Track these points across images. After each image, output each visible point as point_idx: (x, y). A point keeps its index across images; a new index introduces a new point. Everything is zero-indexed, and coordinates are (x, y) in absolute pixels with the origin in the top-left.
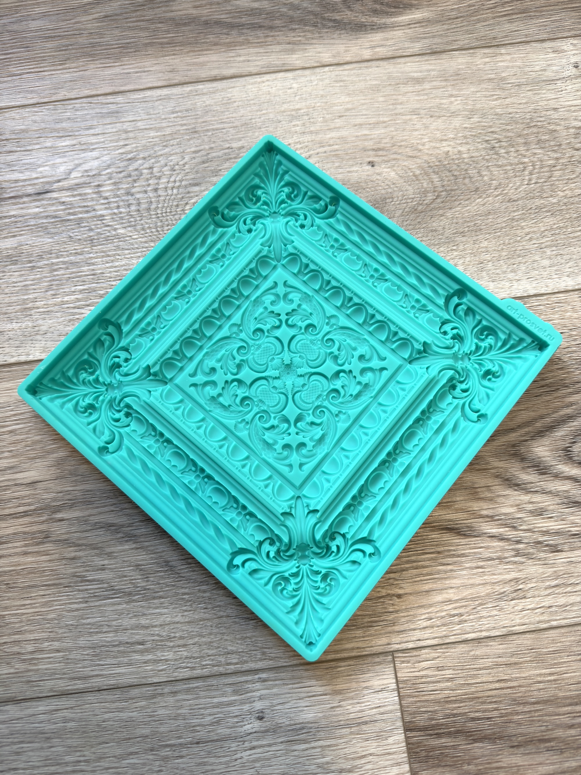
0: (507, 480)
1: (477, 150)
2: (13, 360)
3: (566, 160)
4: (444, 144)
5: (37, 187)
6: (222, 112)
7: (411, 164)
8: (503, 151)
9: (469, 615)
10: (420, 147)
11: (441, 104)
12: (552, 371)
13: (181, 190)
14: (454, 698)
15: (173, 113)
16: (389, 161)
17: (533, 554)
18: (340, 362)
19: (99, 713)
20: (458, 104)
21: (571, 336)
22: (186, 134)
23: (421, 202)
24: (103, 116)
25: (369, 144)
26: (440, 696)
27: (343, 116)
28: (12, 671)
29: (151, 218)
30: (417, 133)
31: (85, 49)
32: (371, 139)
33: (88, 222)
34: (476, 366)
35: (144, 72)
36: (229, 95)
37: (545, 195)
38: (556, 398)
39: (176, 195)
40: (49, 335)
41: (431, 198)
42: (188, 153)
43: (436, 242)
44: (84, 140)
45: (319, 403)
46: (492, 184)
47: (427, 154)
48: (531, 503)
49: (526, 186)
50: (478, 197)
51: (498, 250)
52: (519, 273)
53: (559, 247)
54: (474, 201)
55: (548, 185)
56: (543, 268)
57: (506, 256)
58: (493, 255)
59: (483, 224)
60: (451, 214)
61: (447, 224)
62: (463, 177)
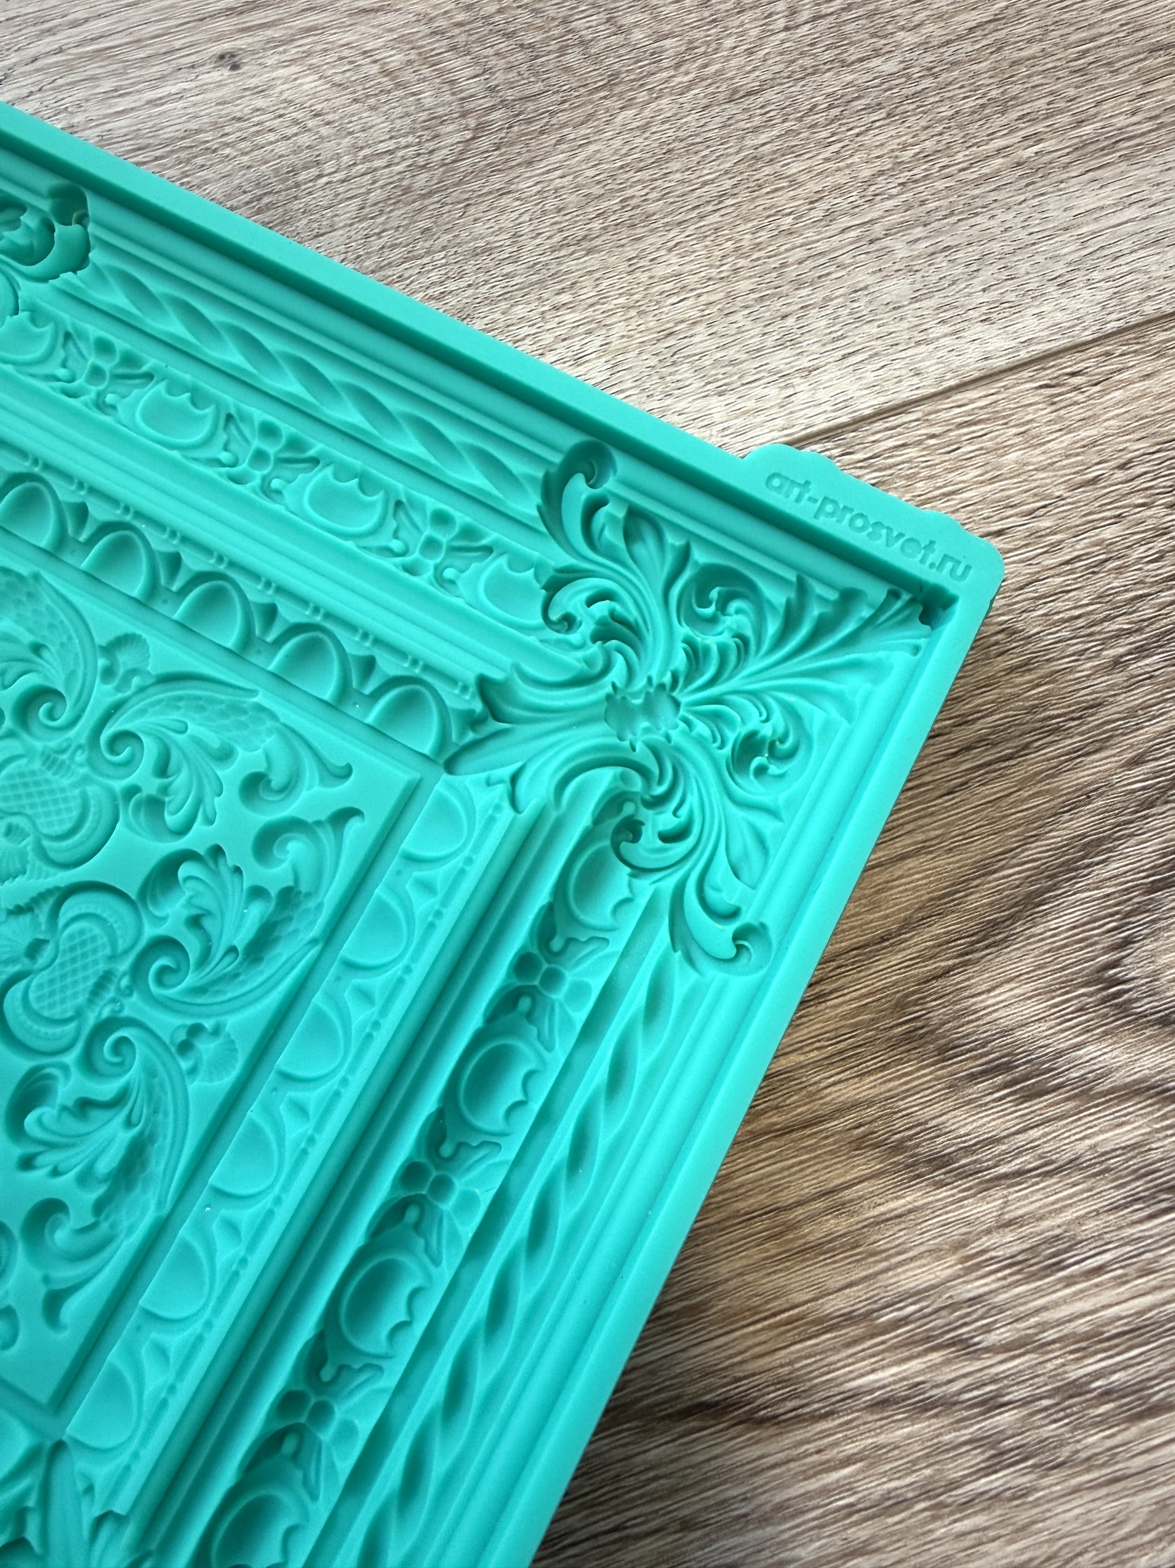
0: (898, 1148)
7: (371, 36)
12: (990, 683)
16: (291, 40)
18: (172, 819)
21: (1036, 535)
23: (421, 161)
34: (702, 728)
37: (854, 53)
38: (1022, 785)
41: (456, 138)
45: (106, 1013)
46: (661, 51)
48: (1009, 1223)
49: (782, 35)
50: (619, 104)
51: (722, 278)
52: (811, 344)
53: (935, 225)
54: (607, 123)
55: (858, 18)
56: (894, 308)
57: (752, 291)
58: (704, 299)
59: (653, 195)
60: (537, 179)
61: (526, 217)
62: (557, 46)
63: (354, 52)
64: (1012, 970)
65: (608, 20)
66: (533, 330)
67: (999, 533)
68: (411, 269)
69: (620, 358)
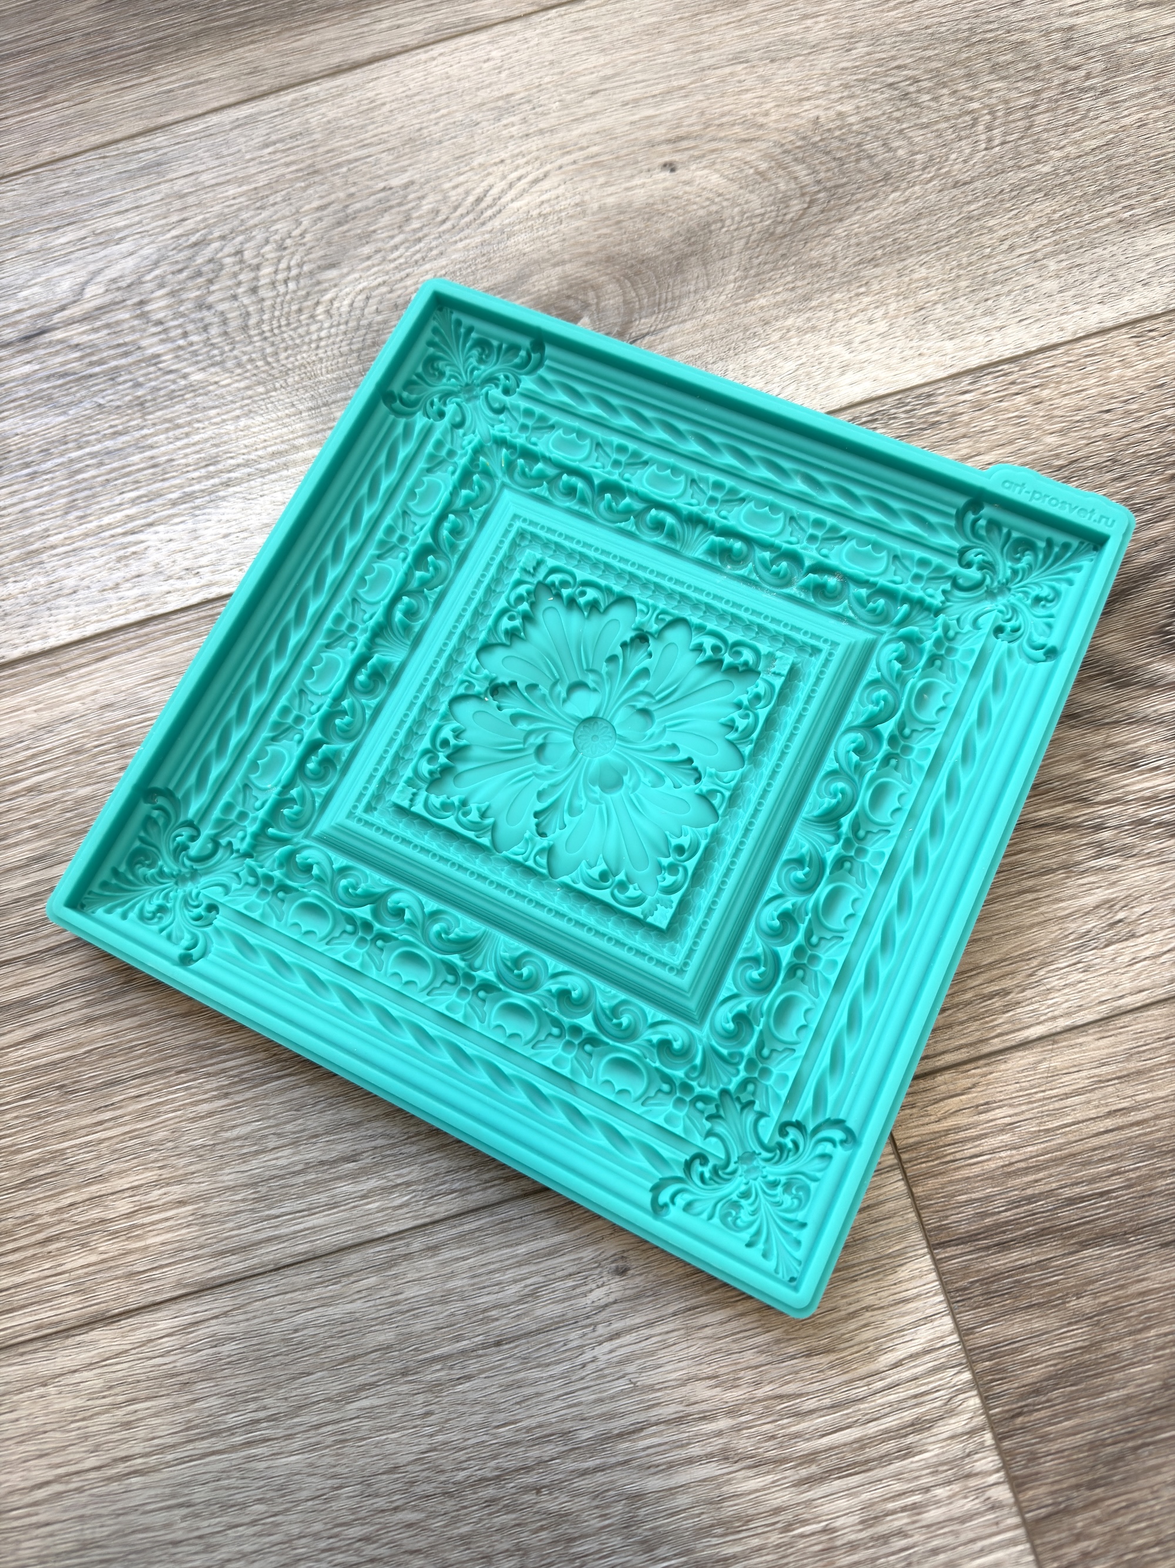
1: (875, 105)
2: (16, 654)
3: (1056, 92)
4: (807, 105)
5: (22, 326)
6: (363, 127)
7: (749, 154)
8: (927, 97)
9: (1023, 991)
10: (761, 120)
11: (787, 35)
13: (302, 282)
14: (1023, 1165)
15: (267, 146)
16: (703, 156)
17: (1134, 847)
19: (285, 1316)
20: (821, 30)
22: (297, 179)
24: (132, 175)
25: (659, 132)
26: (992, 1165)
27: (598, 92)
28: (93, 1258)
29: (251, 343)
30: (749, 95)
31: (81, 65)
32: (661, 123)
33: (130, 373)
35: (200, 83)
36: (370, 94)
37: (1025, 162)
39: (295, 292)
40: (81, 594)
42: (307, 213)
43: (825, 286)
44: (101, 225)
46: (915, 161)
47: (777, 129)
48: (1110, 746)
67: (1108, 411)
68: (776, 275)
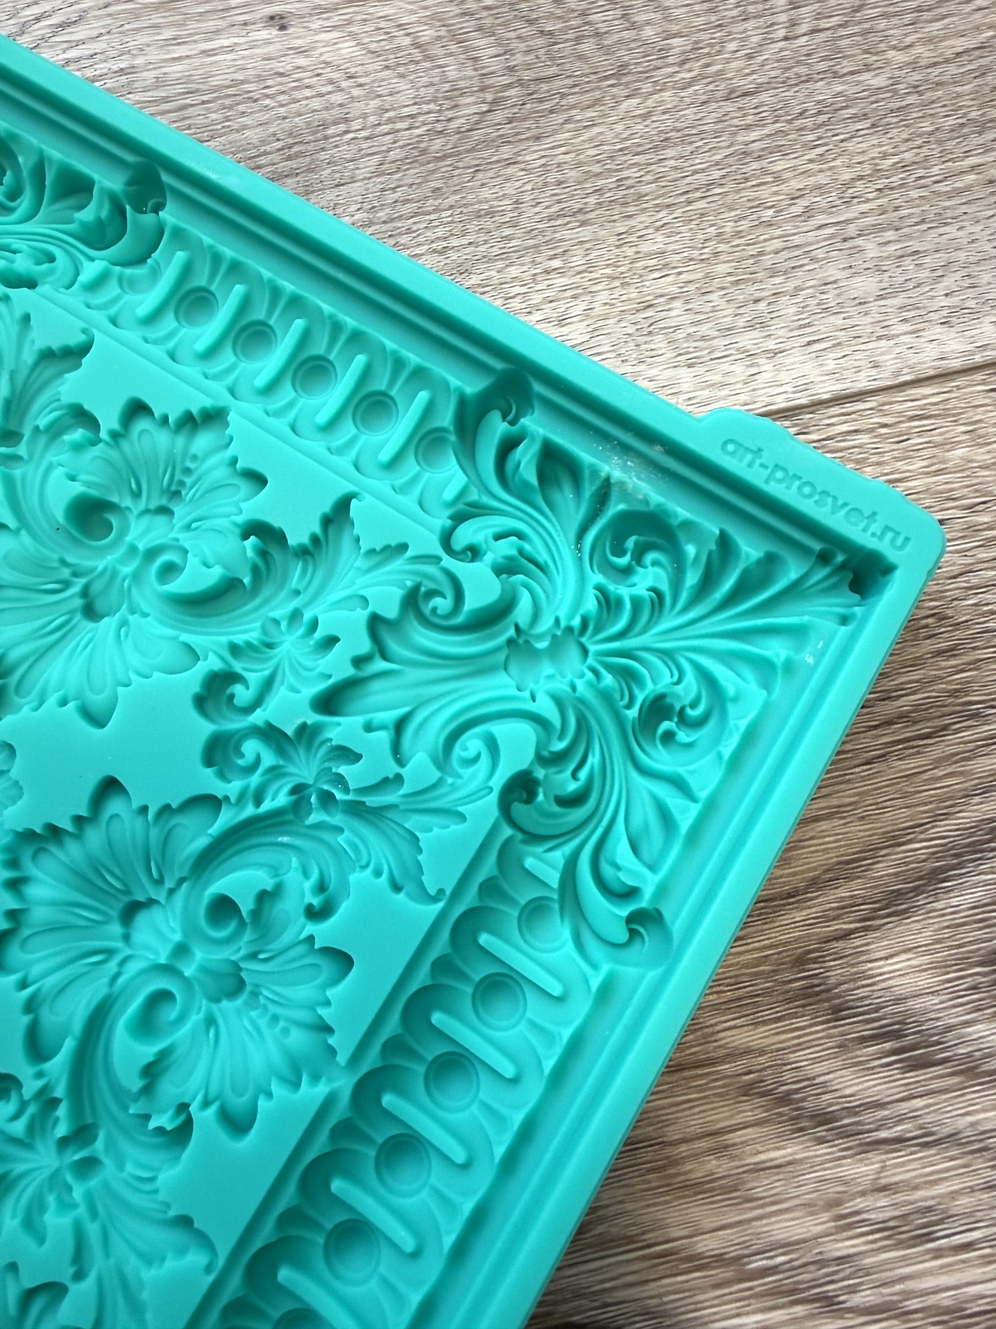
0: (785, 1099)
12: (916, 663)
21: (974, 529)
23: (439, 127)
38: (938, 763)
49: (781, 44)
50: (626, 92)
51: (703, 260)
52: (778, 328)
53: (906, 230)
54: (613, 108)
55: (852, 35)
56: (860, 304)
57: (730, 274)
58: (684, 277)
59: (648, 178)
60: (543, 153)
61: (528, 187)
62: (574, 35)
63: (390, 24)
64: (911, 940)
65: (623, 16)
66: (524, 290)
69: (601, 323)
